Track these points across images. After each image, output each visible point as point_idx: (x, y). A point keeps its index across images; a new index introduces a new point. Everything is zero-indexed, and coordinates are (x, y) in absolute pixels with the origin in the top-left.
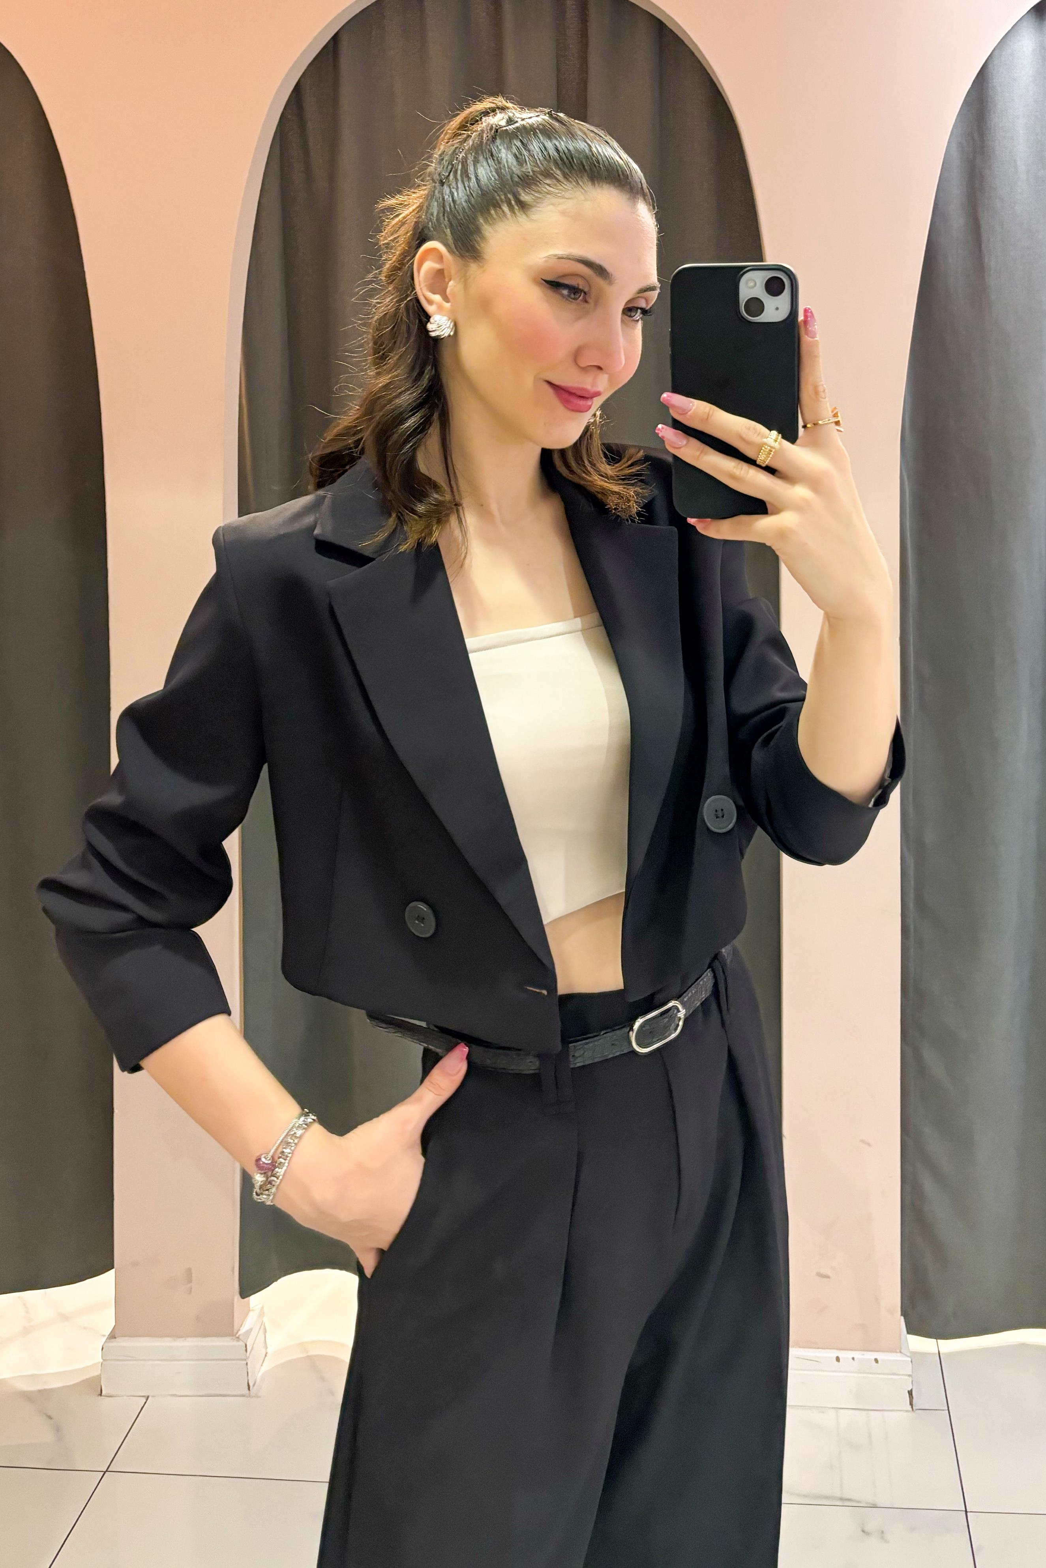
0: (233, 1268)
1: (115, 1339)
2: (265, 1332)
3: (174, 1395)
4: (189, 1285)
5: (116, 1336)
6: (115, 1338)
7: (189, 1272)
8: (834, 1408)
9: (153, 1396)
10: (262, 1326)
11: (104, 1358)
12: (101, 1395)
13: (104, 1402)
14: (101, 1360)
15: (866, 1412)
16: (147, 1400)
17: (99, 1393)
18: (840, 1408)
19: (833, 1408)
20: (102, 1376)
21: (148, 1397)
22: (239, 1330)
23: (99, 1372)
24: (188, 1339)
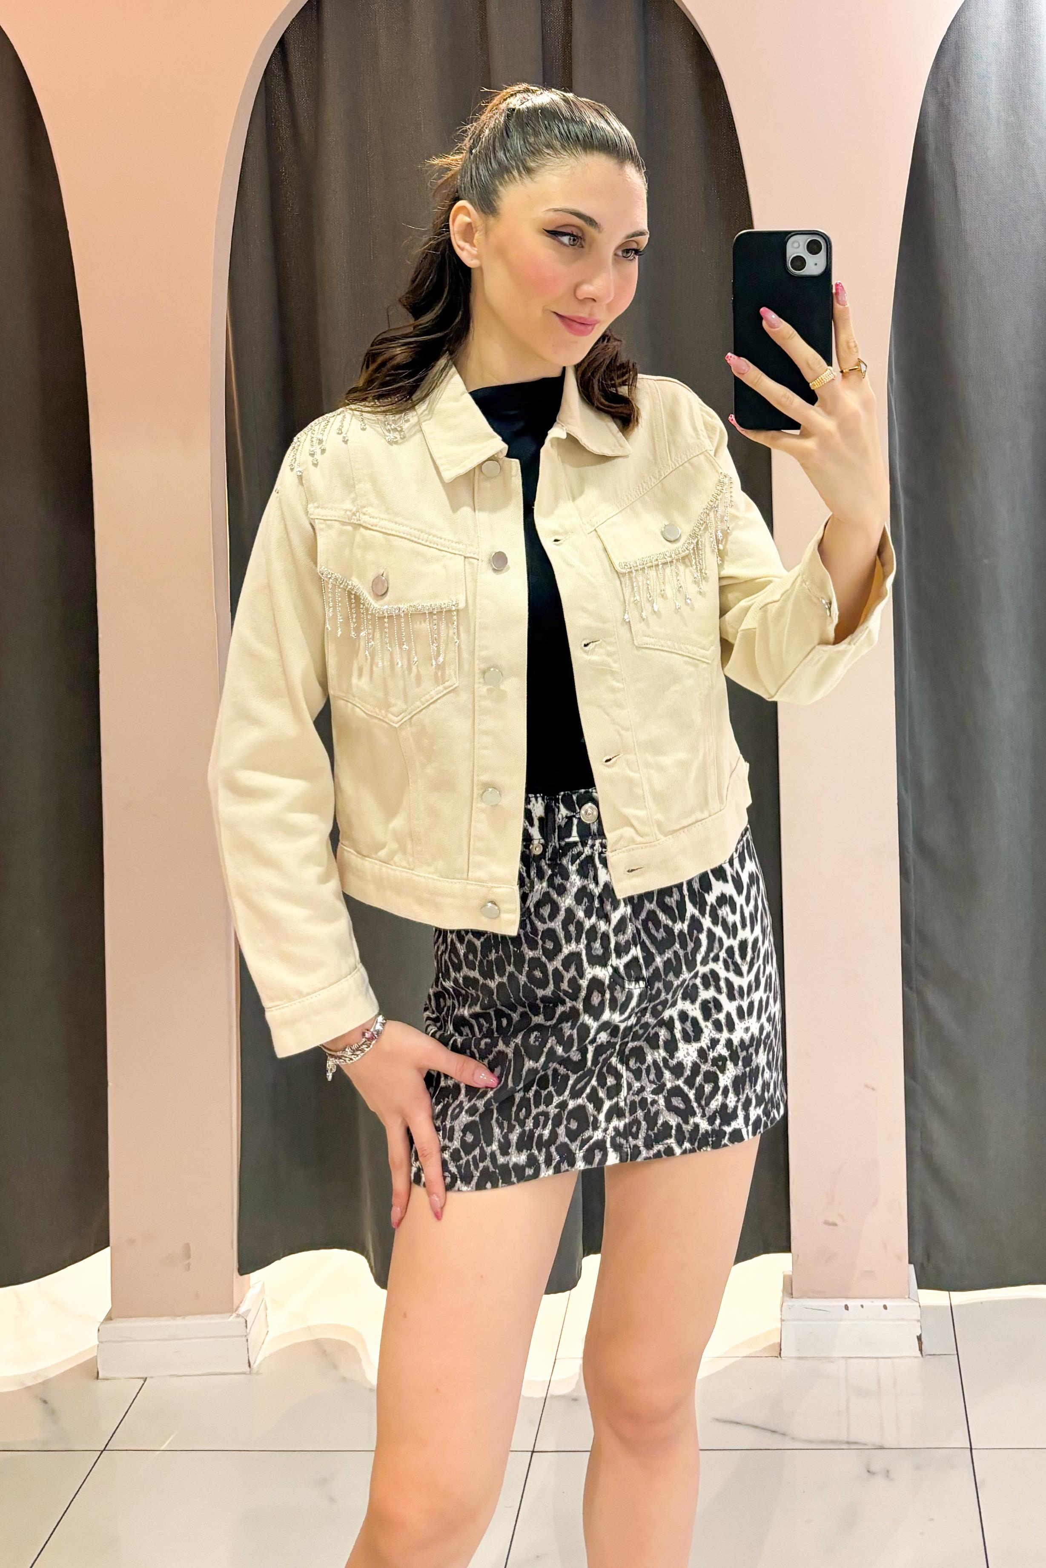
0: (232, 1243)
1: (110, 1321)
2: (266, 1309)
3: (173, 1375)
4: (187, 1262)
5: (112, 1317)
6: (111, 1319)
7: (187, 1249)
8: (845, 1357)
9: (152, 1377)
10: (263, 1305)
11: (101, 1340)
12: (97, 1378)
13: (100, 1384)
14: (98, 1343)
15: (876, 1360)
16: (145, 1381)
17: (96, 1375)
18: (849, 1357)
19: (842, 1357)
20: (98, 1360)
21: (146, 1378)
22: (239, 1307)
23: (96, 1354)
24: (188, 1318)
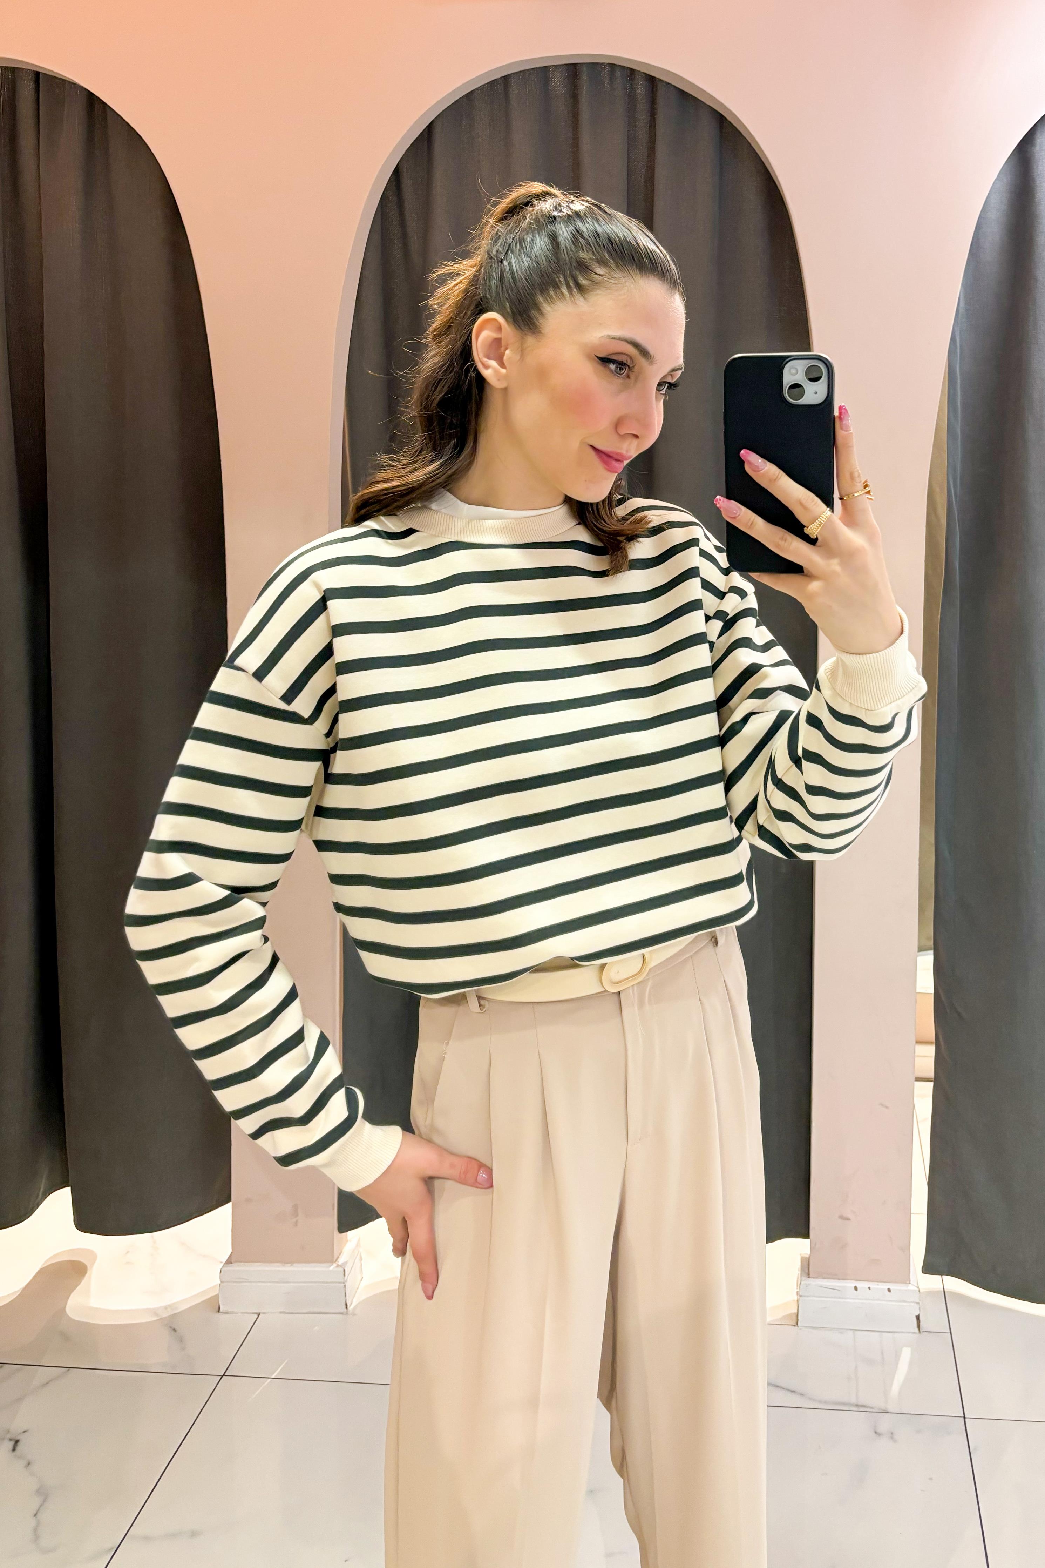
0: (333, 1206)
1: (231, 1264)
2: (361, 1259)
3: (282, 1313)
4: (295, 1219)
5: (232, 1261)
7: (295, 1209)
8: (853, 1330)
9: (265, 1313)
10: (359, 1254)
11: (222, 1280)
13: (222, 1317)
14: (219, 1282)
15: (879, 1333)
17: (218, 1309)
18: (857, 1330)
20: (220, 1295)
21: (259, 1314)
22: (338, 1258)
23: (217, 1292)
24: (295, 1265)
